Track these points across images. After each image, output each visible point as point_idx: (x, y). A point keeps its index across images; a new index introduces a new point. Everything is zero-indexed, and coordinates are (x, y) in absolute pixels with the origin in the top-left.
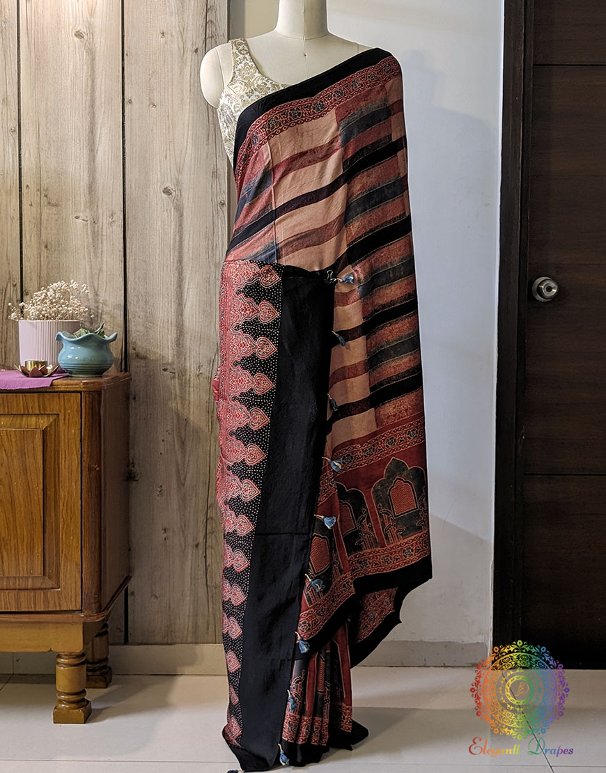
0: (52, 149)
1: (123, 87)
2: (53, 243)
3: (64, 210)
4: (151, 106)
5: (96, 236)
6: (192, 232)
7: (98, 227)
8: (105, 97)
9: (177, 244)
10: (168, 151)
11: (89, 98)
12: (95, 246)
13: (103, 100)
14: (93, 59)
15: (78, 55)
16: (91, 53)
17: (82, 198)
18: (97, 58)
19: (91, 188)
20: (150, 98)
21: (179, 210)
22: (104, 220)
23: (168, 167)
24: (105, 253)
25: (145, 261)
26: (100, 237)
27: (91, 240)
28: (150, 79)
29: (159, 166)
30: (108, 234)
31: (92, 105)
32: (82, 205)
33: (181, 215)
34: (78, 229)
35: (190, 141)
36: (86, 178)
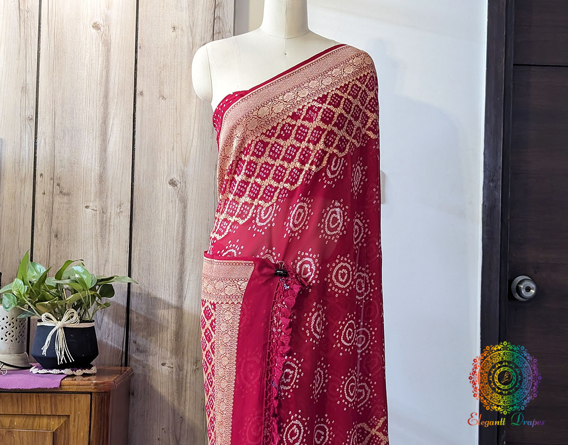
0: (67, 138)
1: (135, 79)
2: (63, 232)
3: (75, 200)
4: (161, 98)
5: (104, 225)
6: (194, 224)
7: (106, 217)
8: (118, 88)
9: (180, 236)
10: (175, 143)
11: (103, 89)
12: (103, 236)
13: (116, 91)
14: (109, 50)
15: (94, 46)
16: (107, 44)
17: (93, 188)
18: (112, 50)
19: (102, 178)
20: (160, 91)
21: (184, 201)
22: (112, 210)
23: (175, 159)
24: (111, 244)
25: (150, 252)
26: (108, 227)
27: (99, 230)
28: (161, 72)
29: (166, 157)
30: (115, 224)
31: (106, 96)
32: (93, 194)
33: (185, 207)
34: (87, 218)
35: (196, 133)
36: (97, 168)
